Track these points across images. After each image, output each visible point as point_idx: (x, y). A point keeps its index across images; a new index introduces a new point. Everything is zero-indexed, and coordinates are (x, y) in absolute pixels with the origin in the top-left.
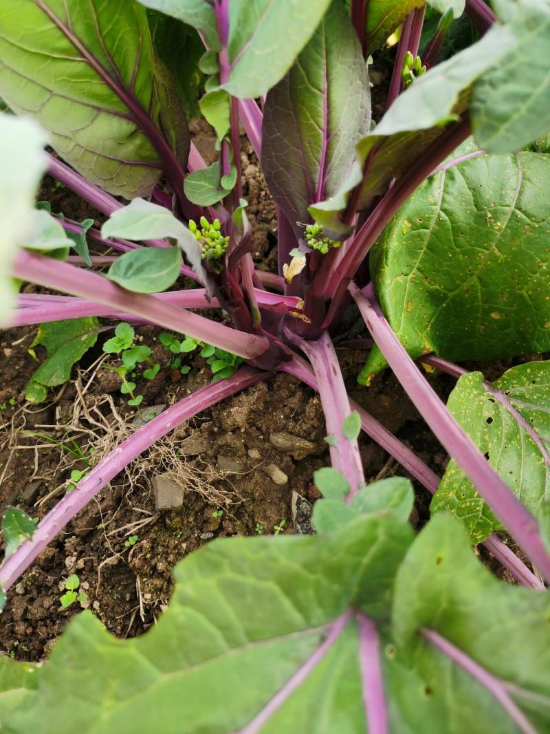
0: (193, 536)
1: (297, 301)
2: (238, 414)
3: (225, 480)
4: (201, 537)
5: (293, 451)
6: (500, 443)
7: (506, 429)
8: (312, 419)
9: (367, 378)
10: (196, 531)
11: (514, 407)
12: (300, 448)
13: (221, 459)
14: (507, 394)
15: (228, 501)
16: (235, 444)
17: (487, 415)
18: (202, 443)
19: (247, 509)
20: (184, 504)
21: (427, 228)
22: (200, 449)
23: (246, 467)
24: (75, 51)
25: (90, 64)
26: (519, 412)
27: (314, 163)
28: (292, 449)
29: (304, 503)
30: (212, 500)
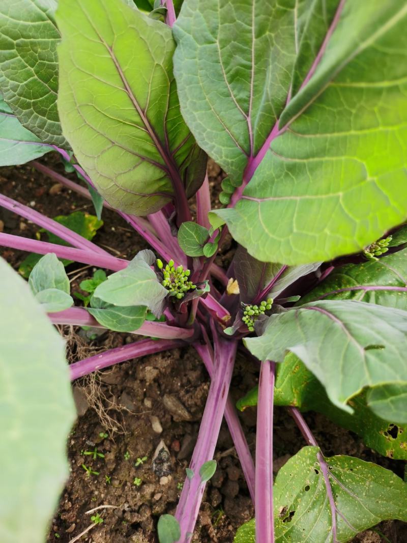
0: (81, 439)
1: (226, 314)
2: (149, 372)
3: (119, 413)
4: (87, 442)
5: (175, 414)
6: (307, 507)
7: (315, 498)
8: (198, 399)
9: (243, 407)
10: (85, 436)
11: (330, 480)
12: (180, 415)
13: (124, 395)
14: (330, 468)
15: (115, 429)
16: (138, 391)
17: (308, 483)
18: (117, 377)
19: (125, 439)
20: (85, 414)
22: (113, 381)
23: (138, 410)
24: (142, 124)
25: (149, 134)
26: (331, 486)
27: (271, 275)
28: (175, 413)
29: (165, 453)
30: (104, 424)
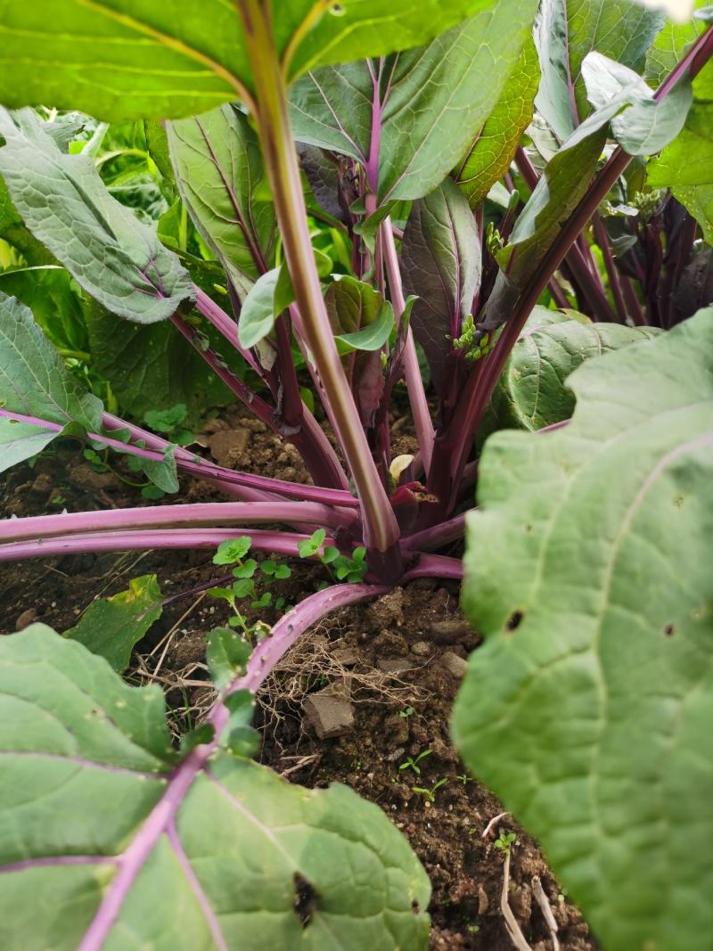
0: (377, 763)
4: (389, 760)
10: (379, 755)
13: (383, 661)
16: (396, 638)
18: (353, 652)
20: (354, 723)
21: (535, 373)
22: (353, 659)
23: (416, 665)
24: (233, 213)
25: (242, 227)
